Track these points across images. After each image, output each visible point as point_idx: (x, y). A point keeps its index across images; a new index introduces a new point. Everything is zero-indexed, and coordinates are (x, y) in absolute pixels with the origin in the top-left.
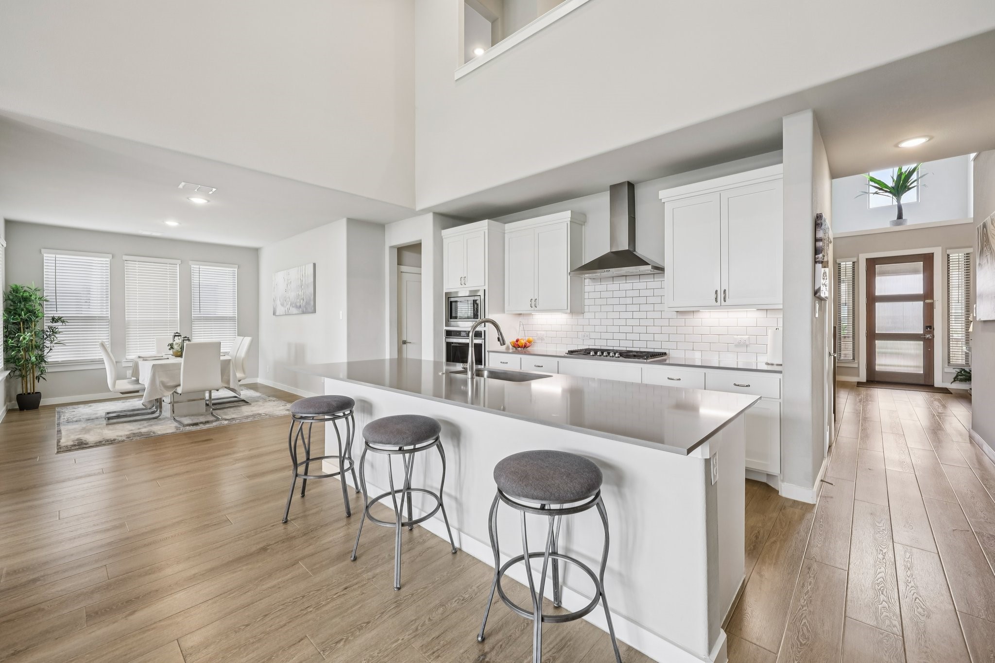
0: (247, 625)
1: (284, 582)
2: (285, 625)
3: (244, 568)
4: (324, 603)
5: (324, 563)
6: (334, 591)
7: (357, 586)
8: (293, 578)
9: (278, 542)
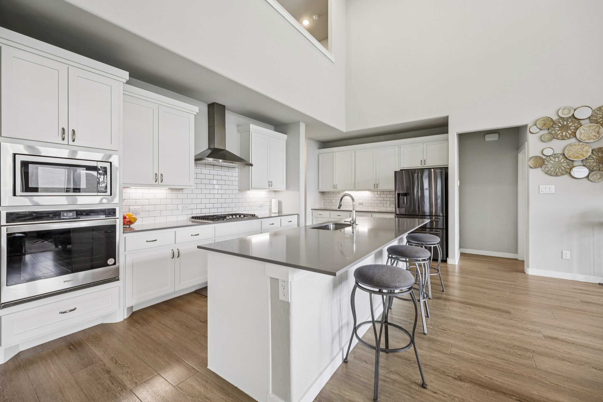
0: (498, 349)
1: (467, 351)
2: (482, 338)
3: (483, 376)
4: (459, 333)
5: (439, 343)
6: (450, 333)
7: (440, 328)
8: (461, 349)
9: (447, 375)
